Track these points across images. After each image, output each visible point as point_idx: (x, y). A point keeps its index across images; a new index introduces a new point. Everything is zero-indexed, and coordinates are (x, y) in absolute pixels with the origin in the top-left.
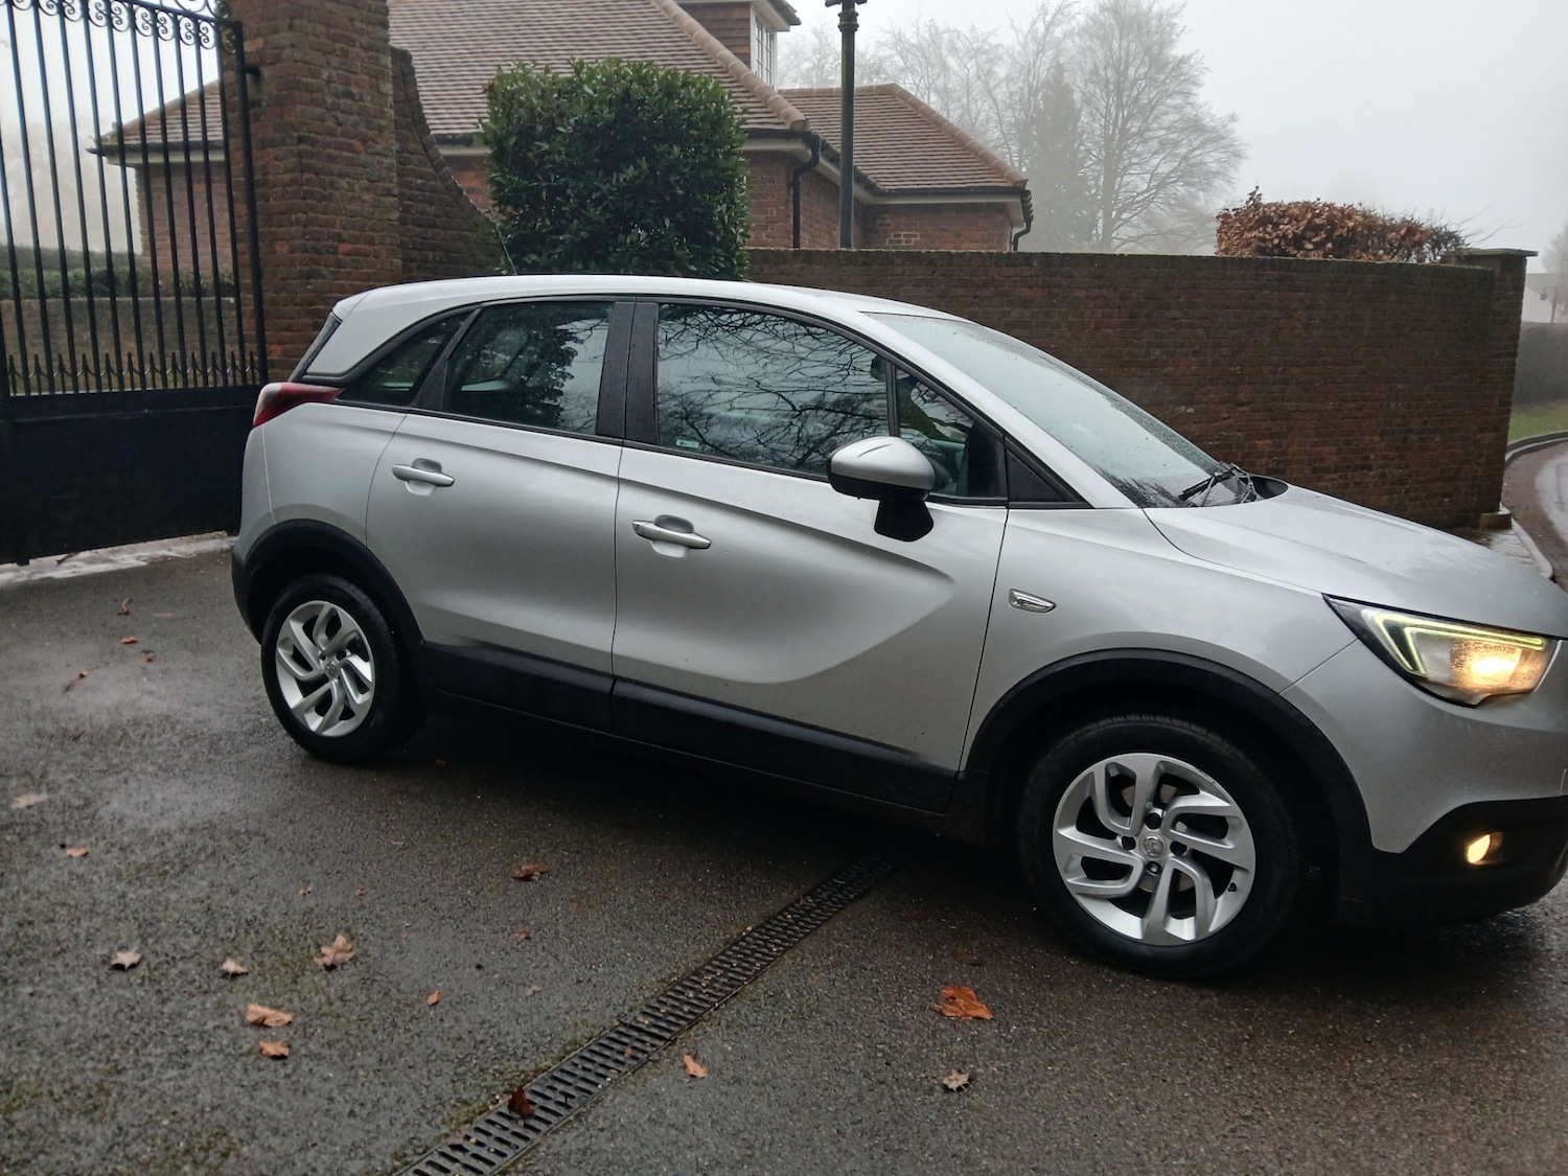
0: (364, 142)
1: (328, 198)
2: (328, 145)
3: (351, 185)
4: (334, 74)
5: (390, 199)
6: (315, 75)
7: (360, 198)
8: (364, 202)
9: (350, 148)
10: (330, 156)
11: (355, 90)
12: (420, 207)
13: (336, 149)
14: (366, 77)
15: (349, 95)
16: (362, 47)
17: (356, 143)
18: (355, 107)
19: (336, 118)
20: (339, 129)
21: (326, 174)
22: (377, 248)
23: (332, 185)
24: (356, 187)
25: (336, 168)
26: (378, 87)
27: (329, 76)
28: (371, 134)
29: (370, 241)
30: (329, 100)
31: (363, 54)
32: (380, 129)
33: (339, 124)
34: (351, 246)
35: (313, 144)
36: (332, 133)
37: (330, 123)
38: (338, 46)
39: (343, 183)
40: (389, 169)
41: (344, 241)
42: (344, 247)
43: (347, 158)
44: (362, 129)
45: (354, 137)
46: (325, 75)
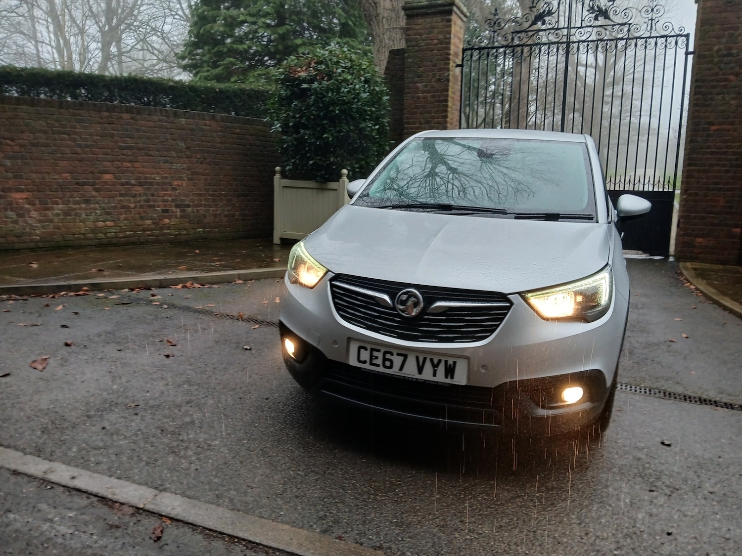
0: (736, 76)
2: (712, 81)
3: (724, 99)
4: (722, 46)
6: (710, 50)
7: (728, 103)
8: (731, 105)
9: (727, 80)
10: (713, 86)
11: (734, 51)
13: (718, 82)
15: (731, 55)
17: (732, 77)
18: (734, 59)
19: (720, 67)
20: (721, 72)
21: (709, 94)
22: (736, 126)
23: (712, 99)
24: (727, 98)
25: (715, 91)
27: (719, 48)
29: (732, 124)
30: (716, 60)
33: (721, 70)
34: (718, 127)
36: (716, 75)
37: (716, 70)
38: (726, 33)
39: (720, 97)
41: (714, 125)
42: (713, 128)
43: (723, 85)
44: (737, 69)
45: (731, 74)
46: (716, 48)
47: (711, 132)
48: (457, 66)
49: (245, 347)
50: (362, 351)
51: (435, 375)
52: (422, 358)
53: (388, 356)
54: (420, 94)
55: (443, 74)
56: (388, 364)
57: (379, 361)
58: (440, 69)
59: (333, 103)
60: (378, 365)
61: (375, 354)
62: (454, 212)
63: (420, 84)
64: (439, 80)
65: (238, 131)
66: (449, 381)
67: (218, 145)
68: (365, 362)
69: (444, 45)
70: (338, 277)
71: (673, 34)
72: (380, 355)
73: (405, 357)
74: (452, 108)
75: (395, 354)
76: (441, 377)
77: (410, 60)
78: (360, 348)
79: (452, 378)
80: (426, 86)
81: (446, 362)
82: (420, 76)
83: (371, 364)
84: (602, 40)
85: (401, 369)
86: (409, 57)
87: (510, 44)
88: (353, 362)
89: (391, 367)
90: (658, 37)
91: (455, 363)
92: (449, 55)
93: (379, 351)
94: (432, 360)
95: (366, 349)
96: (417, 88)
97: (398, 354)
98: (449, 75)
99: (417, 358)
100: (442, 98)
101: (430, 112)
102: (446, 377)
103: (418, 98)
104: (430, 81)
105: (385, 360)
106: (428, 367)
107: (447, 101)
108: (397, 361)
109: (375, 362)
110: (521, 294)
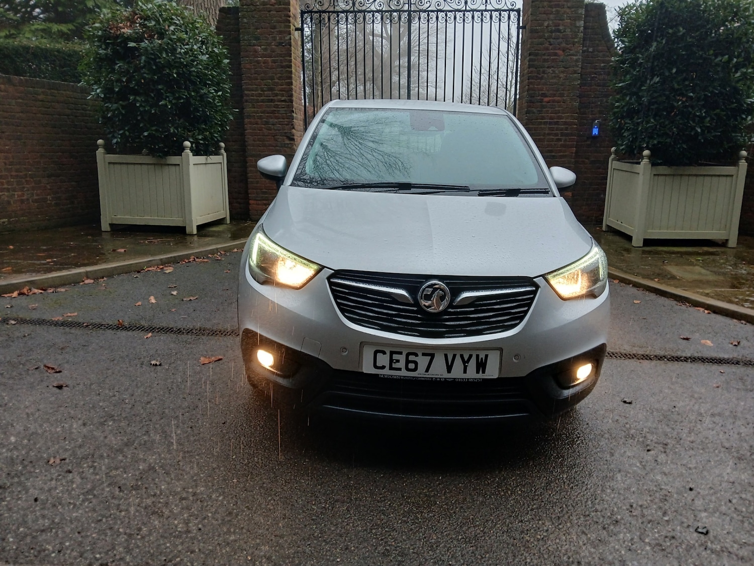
0: (564, 51)
1: (542, 78)
2: (544, 55)
3: (554, 71)
4: (551, 22)
5: (575, 75)
6: (542, 25)
7: (558, 76)
8: (560, 78)
9: (556, 54)
10: (544, 59)
11: (561, 28)
12: (602, 77)
13: (548, 56)
14: (569, 21)
15: (559, 31)
16: (568, 7)
17: (560, 52)
18: (561, 35)
19: (549, 42)
20: (551, 47)
21: (541, 68)
22: (565, 98)
23: (544, 72)
24: (557, 72)
25: (546, 64)
26: (575, 24)
27: (548, 24)
28: (568, 46)
29: (562, 95)
30: (546, 35)
31: (568, 10)
32: (574, 43)
33: (551, 45)
34: (551, 98)
35: (537, 55)
36: (547, 49)
37: (547, 45)
38: (554, 10)
39: (550, 70)
40: (577, 61)
41: (546, 96)
42: (546, 99)
43: (553, 59)
44: (564, 45)
45: (559, 49)
46: (546, 24)
47: (544, 103)
48: (297, 29)
49: (153, 362)
50: (379, 355)
51: (465, 372)
52: (450, 356)
53: (411, 358)
54: (260, 59)
55: (284, 37)
56: (411, 366)
57: (402, 364)
58: (280, 32)
59: (170, 65)
60: (400, 369)
61: (395, 357)
62: (413, 190)
63: (259, 48)
64: (280, 44)
65: (41, 97)
66: (481, 376)
67: (17, 115)
68: (383, 367)
69: (283, 6)
70: (338, 273)
71: (506, 8)
72: (402, 358)
73: (432, 356)
74: (295, 75)
75: (420, 354)
76: (472, 373)
77: (245, 20)
78: (376, 353)
79: (484, 372)
80: (265, 50)
81: (478, 356)
82: (257, 39)
83: (391, 368)
84: (441, 11)
85: (427, 370)
86: (244, 17)
87: (352, 9)
88: (367, 368)
89: (415, 369)
90: (493, 10)
91: (487, 356)
92: (290, 17)
93: (401, 353)
94: (462, 356)
95: (384, 353)
96: (256, 51)
97: (424, 354)
98: (290, 39)
99: (446, 356)
100: (284, 64)
101: (272, 78)
102: (478, 372)
103: (258, 62)
104: (269, 44)
105: (408, 362)
106: (458, 364)
107: (290, 67)
108: (423, 361)
109: (394, 366)
110: (543, 276)
